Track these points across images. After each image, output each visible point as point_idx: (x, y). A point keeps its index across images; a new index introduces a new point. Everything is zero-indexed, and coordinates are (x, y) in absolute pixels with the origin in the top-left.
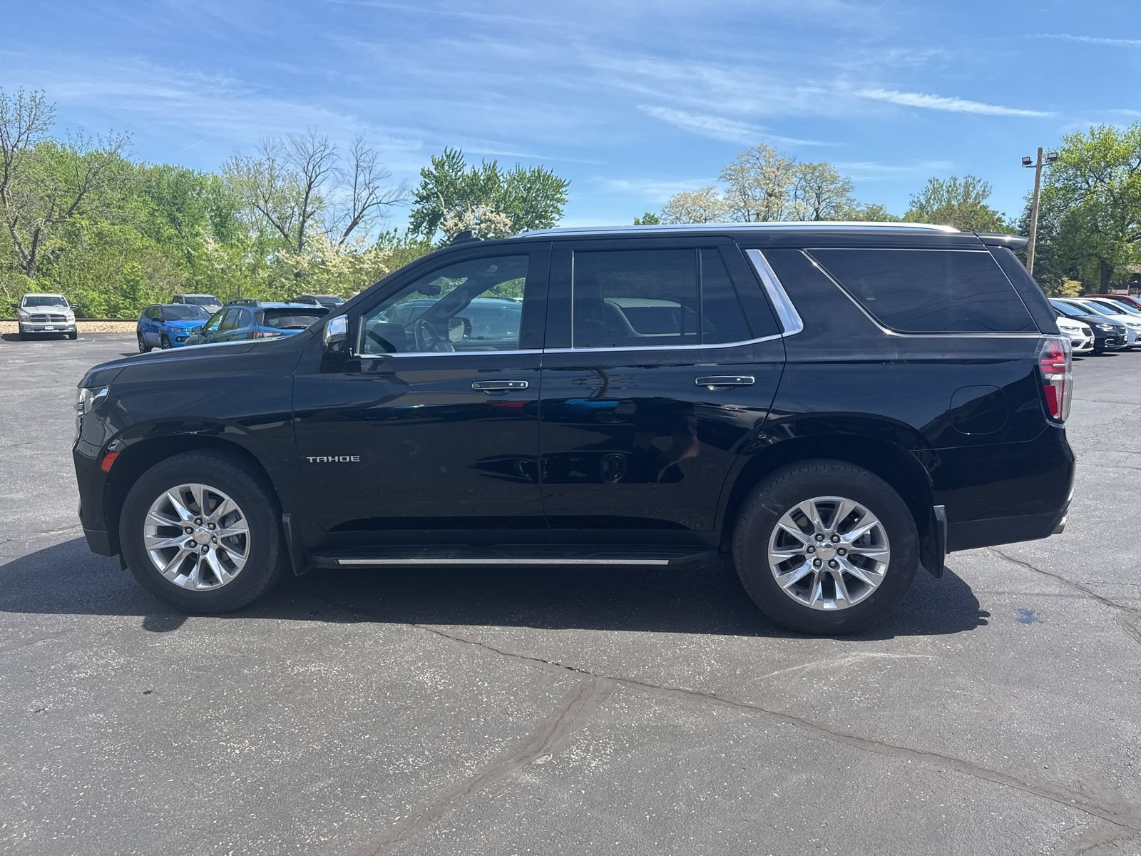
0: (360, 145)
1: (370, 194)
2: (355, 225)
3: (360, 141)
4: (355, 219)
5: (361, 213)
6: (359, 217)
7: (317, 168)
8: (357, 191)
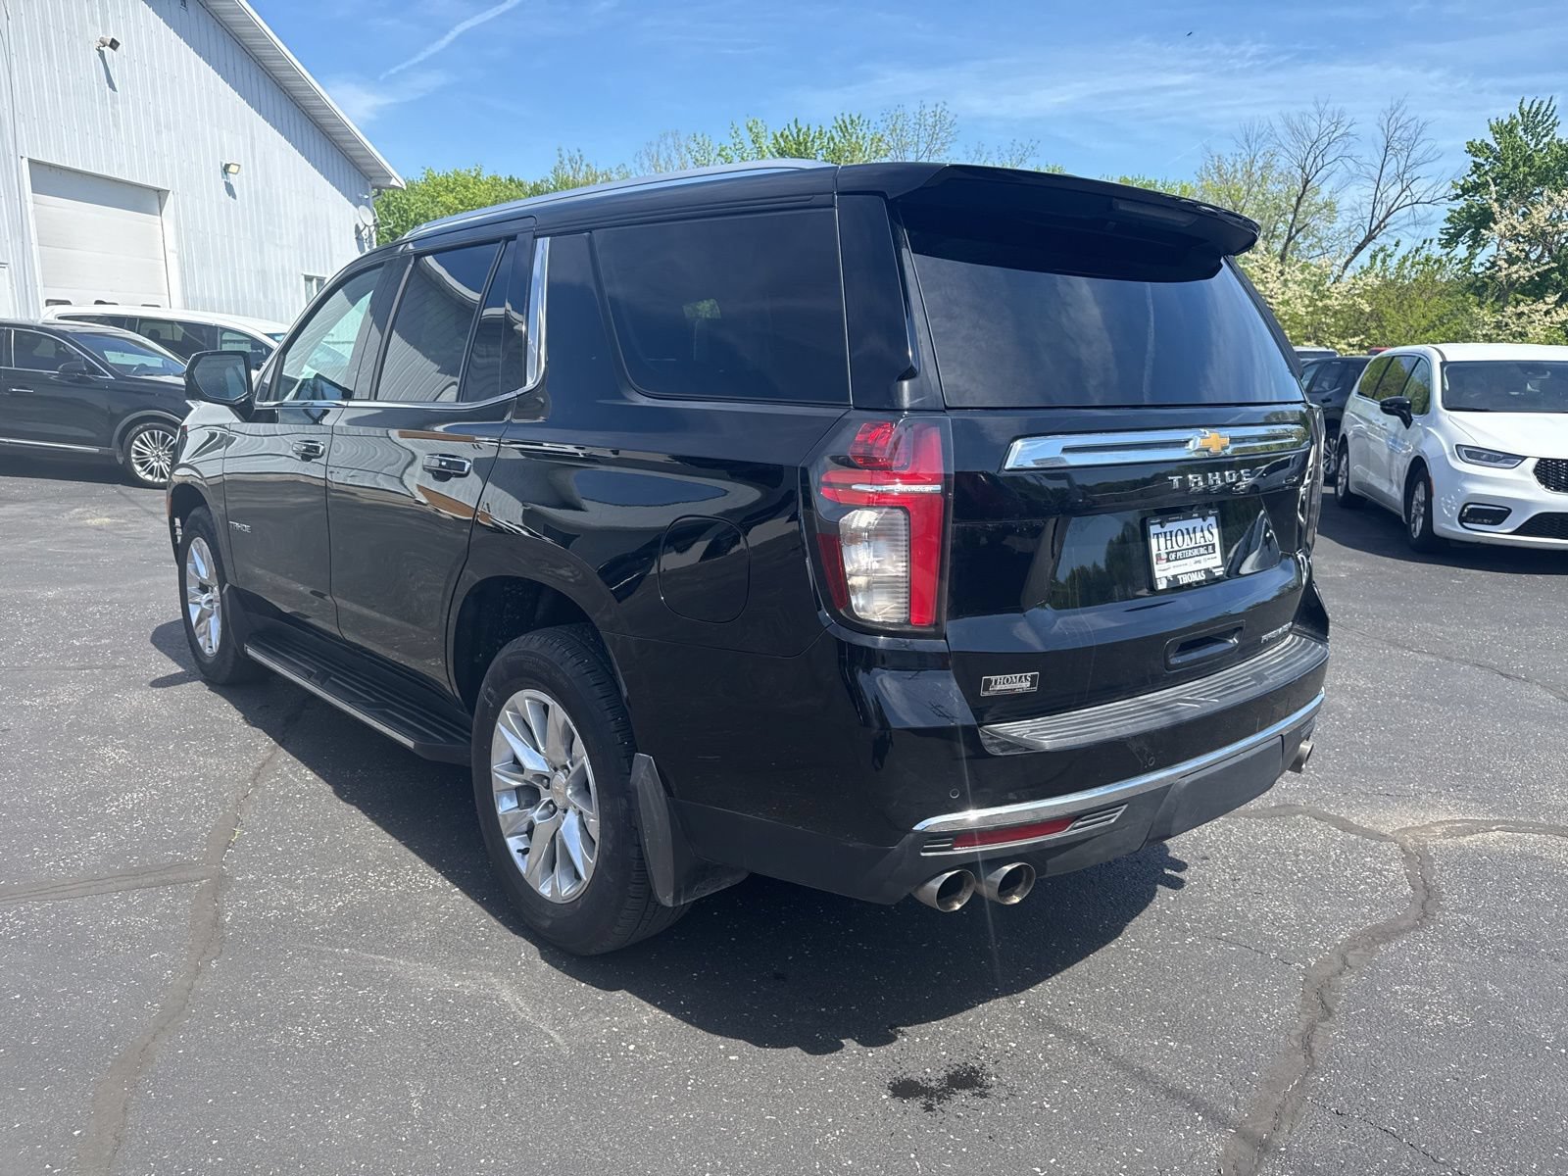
0: (1397, 115)
1: (1403, 191)
2: (1370, 240)
3: (1397, 109)
4: (1371, 232)
5: (1383, 221)
6: (1378, 226)
7: (1319, 159)
8: (1381, 187)
